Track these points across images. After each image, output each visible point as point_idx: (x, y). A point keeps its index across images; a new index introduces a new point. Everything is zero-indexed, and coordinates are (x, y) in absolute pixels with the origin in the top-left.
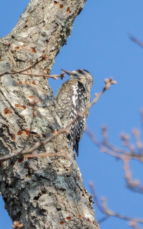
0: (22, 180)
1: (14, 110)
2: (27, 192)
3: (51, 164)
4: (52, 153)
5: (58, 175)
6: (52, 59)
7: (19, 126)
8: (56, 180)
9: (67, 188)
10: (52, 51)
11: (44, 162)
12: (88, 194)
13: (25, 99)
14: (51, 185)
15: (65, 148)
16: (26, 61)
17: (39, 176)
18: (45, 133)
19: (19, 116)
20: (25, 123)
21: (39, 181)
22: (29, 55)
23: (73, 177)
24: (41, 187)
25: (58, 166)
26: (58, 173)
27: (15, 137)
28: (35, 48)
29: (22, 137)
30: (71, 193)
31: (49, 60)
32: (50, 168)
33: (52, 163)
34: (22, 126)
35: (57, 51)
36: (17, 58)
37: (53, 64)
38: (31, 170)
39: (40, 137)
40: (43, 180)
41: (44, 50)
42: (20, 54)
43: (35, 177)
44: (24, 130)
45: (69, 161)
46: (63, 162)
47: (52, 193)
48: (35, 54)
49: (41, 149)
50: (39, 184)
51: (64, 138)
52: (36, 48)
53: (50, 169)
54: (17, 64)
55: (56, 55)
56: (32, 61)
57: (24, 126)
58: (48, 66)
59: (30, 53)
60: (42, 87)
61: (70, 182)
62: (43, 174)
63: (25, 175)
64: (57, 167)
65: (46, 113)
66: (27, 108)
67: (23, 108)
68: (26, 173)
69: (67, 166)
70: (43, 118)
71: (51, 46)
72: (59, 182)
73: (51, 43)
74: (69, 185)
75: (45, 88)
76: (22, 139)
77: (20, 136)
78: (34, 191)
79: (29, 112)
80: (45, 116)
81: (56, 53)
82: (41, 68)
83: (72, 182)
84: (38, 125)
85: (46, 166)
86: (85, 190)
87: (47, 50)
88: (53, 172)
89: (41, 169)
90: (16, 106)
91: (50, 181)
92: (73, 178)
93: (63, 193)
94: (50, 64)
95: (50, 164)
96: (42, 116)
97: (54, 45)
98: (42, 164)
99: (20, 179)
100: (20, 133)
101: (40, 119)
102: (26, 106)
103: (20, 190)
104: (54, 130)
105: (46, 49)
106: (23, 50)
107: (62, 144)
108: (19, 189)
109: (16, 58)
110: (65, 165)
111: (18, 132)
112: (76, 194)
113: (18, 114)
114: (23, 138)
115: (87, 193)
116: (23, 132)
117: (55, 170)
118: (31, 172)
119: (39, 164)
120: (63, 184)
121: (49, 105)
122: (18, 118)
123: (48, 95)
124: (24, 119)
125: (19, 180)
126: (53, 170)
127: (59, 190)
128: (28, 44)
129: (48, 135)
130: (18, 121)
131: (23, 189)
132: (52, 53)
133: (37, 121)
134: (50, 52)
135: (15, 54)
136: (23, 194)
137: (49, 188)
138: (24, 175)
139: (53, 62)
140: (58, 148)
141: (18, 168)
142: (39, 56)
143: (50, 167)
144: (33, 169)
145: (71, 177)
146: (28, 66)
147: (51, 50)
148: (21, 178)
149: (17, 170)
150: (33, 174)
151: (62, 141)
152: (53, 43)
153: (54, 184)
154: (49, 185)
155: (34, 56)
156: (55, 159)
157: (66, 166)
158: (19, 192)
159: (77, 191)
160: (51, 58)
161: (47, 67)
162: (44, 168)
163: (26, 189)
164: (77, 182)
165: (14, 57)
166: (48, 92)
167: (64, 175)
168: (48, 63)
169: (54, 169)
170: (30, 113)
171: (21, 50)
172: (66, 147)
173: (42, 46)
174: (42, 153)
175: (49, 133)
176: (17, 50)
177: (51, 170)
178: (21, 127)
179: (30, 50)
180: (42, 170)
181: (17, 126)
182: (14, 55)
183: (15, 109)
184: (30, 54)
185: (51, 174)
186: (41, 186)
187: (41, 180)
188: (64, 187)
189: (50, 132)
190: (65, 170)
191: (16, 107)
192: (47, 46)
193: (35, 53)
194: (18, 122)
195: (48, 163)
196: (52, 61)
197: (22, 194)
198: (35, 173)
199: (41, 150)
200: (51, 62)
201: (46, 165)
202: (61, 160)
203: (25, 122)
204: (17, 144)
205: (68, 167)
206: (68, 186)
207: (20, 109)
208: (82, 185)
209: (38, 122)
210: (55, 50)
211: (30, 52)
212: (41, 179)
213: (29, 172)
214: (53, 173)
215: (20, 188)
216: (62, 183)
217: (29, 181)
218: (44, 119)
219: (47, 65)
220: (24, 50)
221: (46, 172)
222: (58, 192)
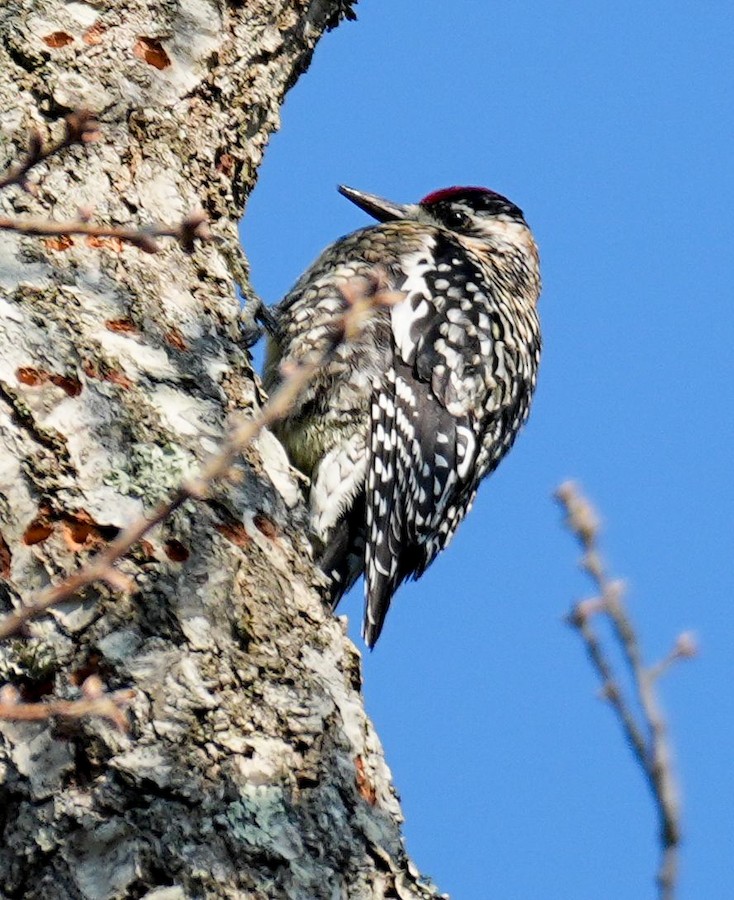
0: (41, 803)
1: (10, 402)
2: (64, 875)
3: (211, 714)
4: (220, 651)
5: (246, 779)
6: (264, 100)
7: (35, 491)
8: (232, 804)
9: (297, 852)
10: (265, 57)
11: (169, 700)
12: (419, 888)
13: (81, 339)
14: (203, 836)
15: (299, 620)
16: (107, 117)
17: (138, 780)
18: (183, 533)
19: (37, 436)
20: (70, 477)
21: (138, 810)
22: (126, 82)
23: (337, 787)
24: (146, 846)
25: (250, 726)
26: (247, 767)
27: (11, 554)
28: (162, 43)
29: (48, 556)
30: (318, 883)
31: (244, 107)
32: (201, 739)
33: (216, 709)
34: (53, 491)
35: (295, 56)
36: (52, 101)
37: (272, 131)
38: (93, 750)
39: (153, 560)
40: (159, 807)
41: (215, 54)
42: (73, 75)
43: (116, 788)
44: (63, 515)
45: (316, 699)
46: (283, 700)
47: (207, 880)
48: (161, 75)
49: (158, 629)
50: (135, 827)
51: (299, 560)
52: (167, 39)
53: (201, 745)
54: (50, 130)
55: (290, 82)
56: (141, 113)
57: (62, 495)
58: (238, 145)
59: (131, 68)
60: (193, 268)
61: (314, 817)
62: (159, 770)
63: (57, 776)
64: (246, 733)
65: (201, 418)
66: (85, 388)
67: (60, 392)
68: (63, 762)
69: (302, 725)
70: (174, 446)
71: (260, 28)
72: (251, 819)
73: (255, 13)
74: (312, 836)
75: (210, 273)
76: (50, 571)
77: (36, 549)
78: (107, 870)
79: (94, 412)
80: (190, 437)
81: (289, 69)
82: (193, 156)
83: (330, 816)
84: (143, 487)
85: (178, 728)
86: (404, 865)
87: (234, 49)
88: (219, 761)
89: (152, 743)
90: (22, 380)
91: (201, 813)
92: (334, 795)
93: (270, 883)
94: (253, 130)
95: (201, 713)
96: (170, 437)
97: (273, 22)
98: (154, 711)
99: (28, 798)
100: (37, 535)
101: (157, 452)
102: (83, 378)
103: (30, 859)
104: (236, 516)
105: (231, 46)
106: (90, 53)
107: (283, 598)
108: (24, 857)
109: (49, 97)
110: (290, 720)
111: (25, 529)
112: (351, 888)
113: (33, 421)
114: (53, 565)
115: (412, 879)
116: (59, 525)
117: (234, 748)
118: (95, 762)
119: (139, 714)
120: (277, 830)
121: (226, 368)
122: (32, 447)
123: (225, 313)
124: (67, 456)
125: (25, 805)
126: (220, 747)
127: (246, 861)
128: (123, 19)
129: (197, 548)
130: (32, 467)
131: (44, 859)
132: (261, 67)
133: (139, 465)
134: (249, 64)
135: (41, 75)
136: (45, 884)
137: (192, 855)
138: (53, 776)
139: (272, 117)
140: (254, 620)
141: (22, 737)
142: (183, 86)
143: (201, 732)
144: (102, 744)
145: (327, 791)
146: (117, 143)
147: (256, 49)
148: (35, 790)
149: (13, 747)
150: (104, 769)
151: (281, 580)
152: (270, 13)
153: (218, 827)
154: (195, 833)
155: (156, 86)
156: (233, 687)
157: (295, 725)
158: (24, 874)
159: (353, 868)
160: (256, 99)
161: (233, 147)
162: (169, 736)
163: (61, 859)
164: (362, 818)
165: (35, 92)
166: (224, 291)
167: (283, 779)
168: (237, 125)
169: (226, 744)
170: (101, 421)
171: (78, 53)
172: (303, 614)
173: (207, 32)
174: (162, 649)
175: (209, 537)
176: (55, 54)
177: (206, 750)
178: (44, 497)
179: (130, 51)
180: (155, 748)
181: (24, 491)
182: (39, 79)
183: (16, 398)
184: (130, 78)
185: (208, 774)
186: (145, 839)
187: (146, 805)
188: (282, 850)
189: (210, 530)
190: (289, 748)
191: (24, 386)
192: (232, 29)
193: (160, 68)
194: (31, 473)
195: (193, 705)
196: (263, 114)
197: (38, 885)
198: (112, 763)
199: (154, 630)
200: (256, 119)
201: (179, 722)
202: (272, 690)
203: (71, 471)
204: (18, 596)
205: (307, 733)
206: (299, 843)
207: (43, 394)
208: (388, 833)
209: (146, 472)
210: (280, 50)
211: (132, 63)
212: (148, 798)
213: (81, 758)
214: (217, 767)
215: (29, 851)
216: (270, 825)
217: (79, 812)
218: (181, 453)
219: (233, 139)
220: (97, 54)
221: (176, 759)
222: (243, 876)
